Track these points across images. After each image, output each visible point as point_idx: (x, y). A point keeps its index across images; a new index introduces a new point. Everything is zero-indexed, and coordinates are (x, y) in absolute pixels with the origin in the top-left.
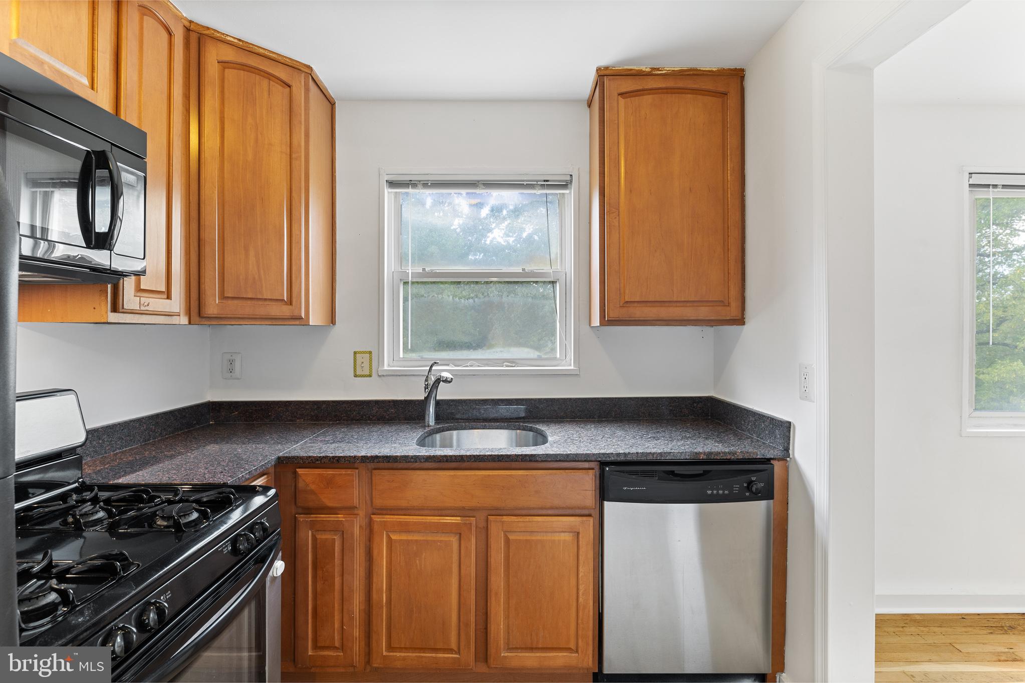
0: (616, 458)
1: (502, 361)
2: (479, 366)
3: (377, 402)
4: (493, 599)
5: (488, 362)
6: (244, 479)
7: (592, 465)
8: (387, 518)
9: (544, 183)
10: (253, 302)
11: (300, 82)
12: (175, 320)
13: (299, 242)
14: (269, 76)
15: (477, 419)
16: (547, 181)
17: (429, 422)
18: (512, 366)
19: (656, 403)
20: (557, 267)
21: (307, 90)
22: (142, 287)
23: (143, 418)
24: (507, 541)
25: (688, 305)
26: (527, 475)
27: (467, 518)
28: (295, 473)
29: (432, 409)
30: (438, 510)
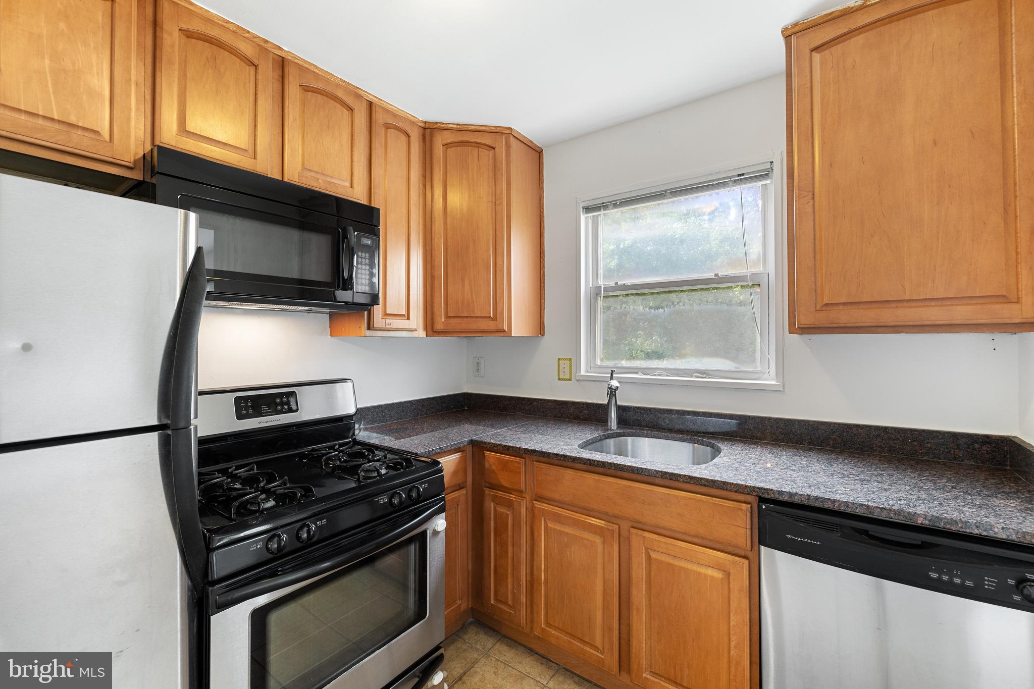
0: (777, 496)
1: (690, 372)
2: (667, 376)
3: (573, 403)
4: (635, 612)
5: (677, 372)
6: (434, 452)
7: (749, 498)
8: (544, 506)
9: (739, 178)
10: (469, 319)
11: (502, 142)
12: (415, 334)
13: (502, 271)
14: (479, 145)
15: (663, 429)
16: (743, 175)
17: (611, 426)
18: (703, 378)
19: (901, 436)
20: (759, 269)
21: (508, 147)
22: (388, 312)
23: (413, 401)
24: (649, 558)
25: (933, 303)
26: (669, 494)
27: (611, 524)
28: (484, 454)
29: (613, 415)
30: (587, 510)
